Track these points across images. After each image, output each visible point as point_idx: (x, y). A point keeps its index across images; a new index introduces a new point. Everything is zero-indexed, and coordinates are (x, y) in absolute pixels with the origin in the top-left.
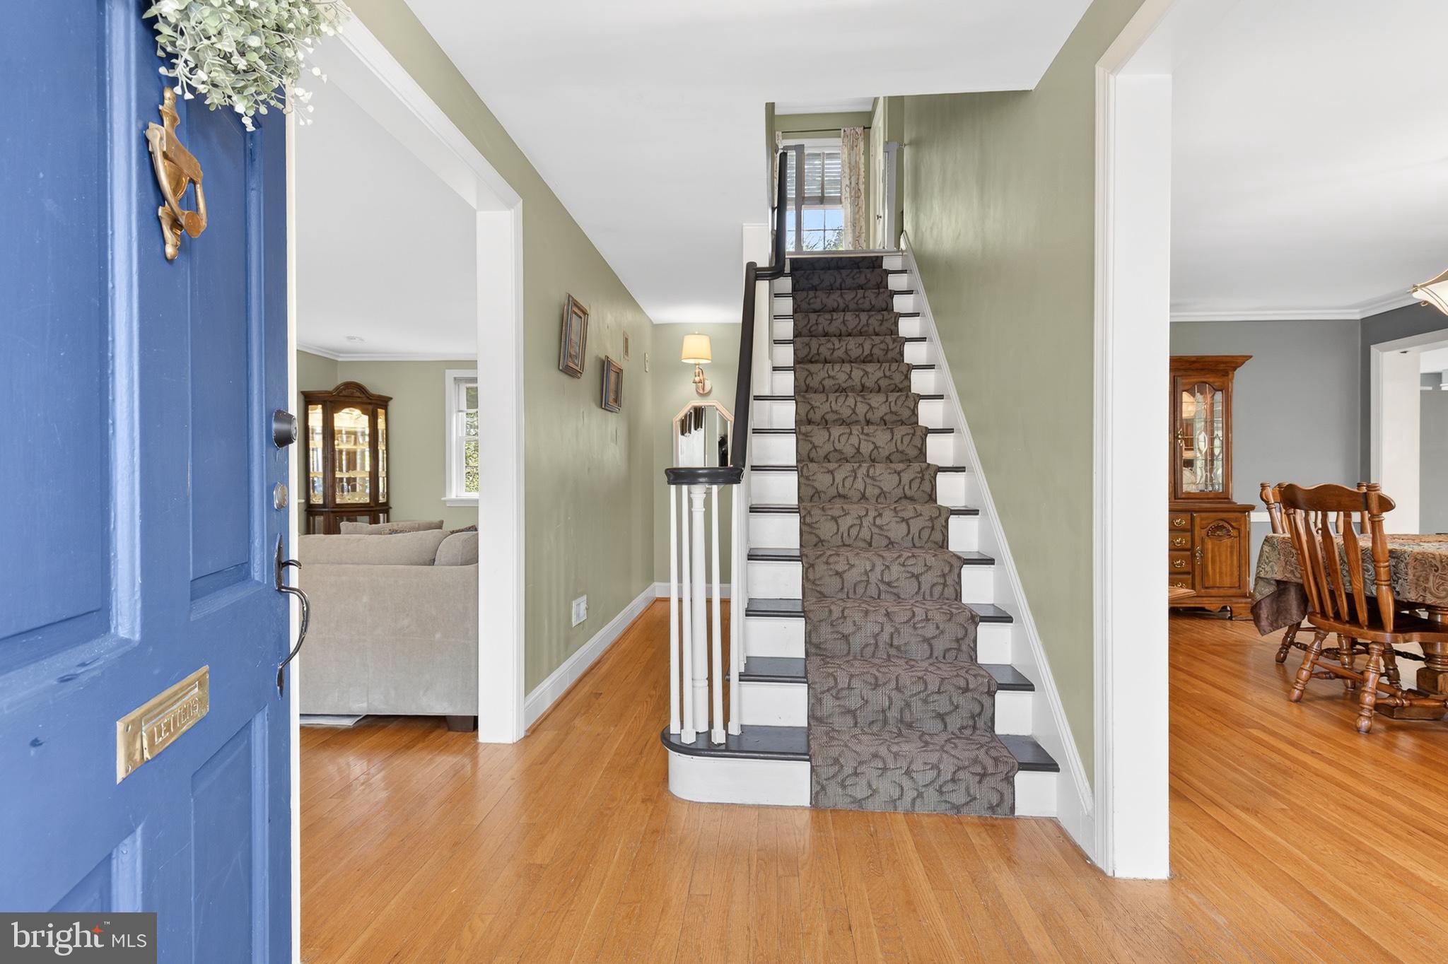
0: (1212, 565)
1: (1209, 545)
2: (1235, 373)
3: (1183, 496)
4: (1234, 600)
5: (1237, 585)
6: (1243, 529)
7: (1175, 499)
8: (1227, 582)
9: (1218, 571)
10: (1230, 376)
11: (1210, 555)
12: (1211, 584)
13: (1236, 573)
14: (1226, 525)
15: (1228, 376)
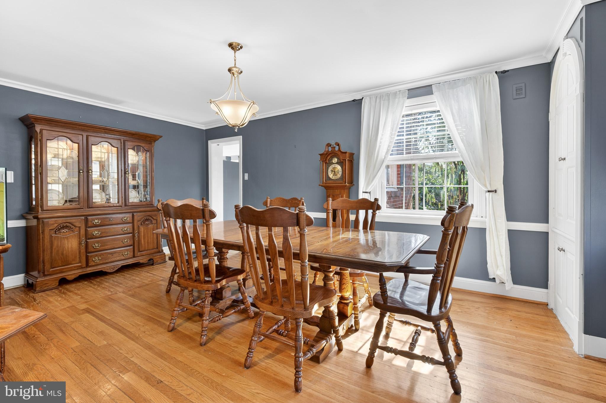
0: (143, 239)
1: (142, 229)
2: (155, 143)
3: (130, 204)
4: (155, 255)
5: (156, 247)
6: (158, 219)
7: (125, 206)
8: (151, 247)
9: (146, 241)
10: (153, 144)
11: (142, 235)
12: (143, 249)
13: (155, 242)
14: (150, 218)
15: (151, 144)
